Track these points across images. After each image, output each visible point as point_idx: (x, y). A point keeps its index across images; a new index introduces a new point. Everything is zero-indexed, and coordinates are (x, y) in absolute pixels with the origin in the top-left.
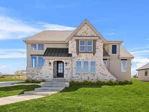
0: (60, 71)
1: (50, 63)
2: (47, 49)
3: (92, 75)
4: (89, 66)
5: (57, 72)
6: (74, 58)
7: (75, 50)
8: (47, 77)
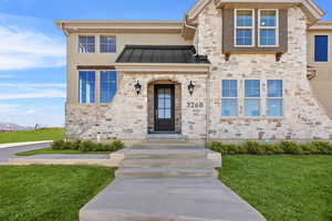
0: (164, 114)
1: (138, 86)
2: (127, 48)
4: (264, 94)
5: (156, 116)
6: (215, 69)
7: (219, 46)
8: (130, 131)
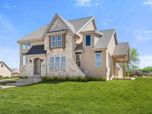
1: (30, 61)
2: (33, 47)
3: (63, 71)
4: (60, 61)
6: (48, 54)
